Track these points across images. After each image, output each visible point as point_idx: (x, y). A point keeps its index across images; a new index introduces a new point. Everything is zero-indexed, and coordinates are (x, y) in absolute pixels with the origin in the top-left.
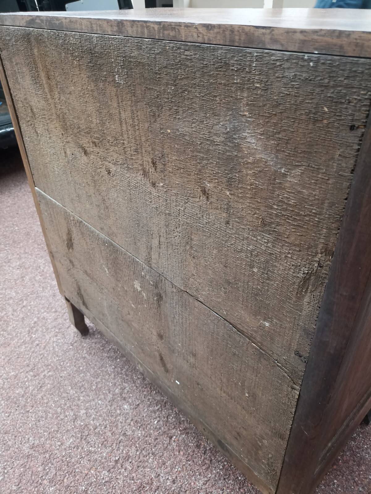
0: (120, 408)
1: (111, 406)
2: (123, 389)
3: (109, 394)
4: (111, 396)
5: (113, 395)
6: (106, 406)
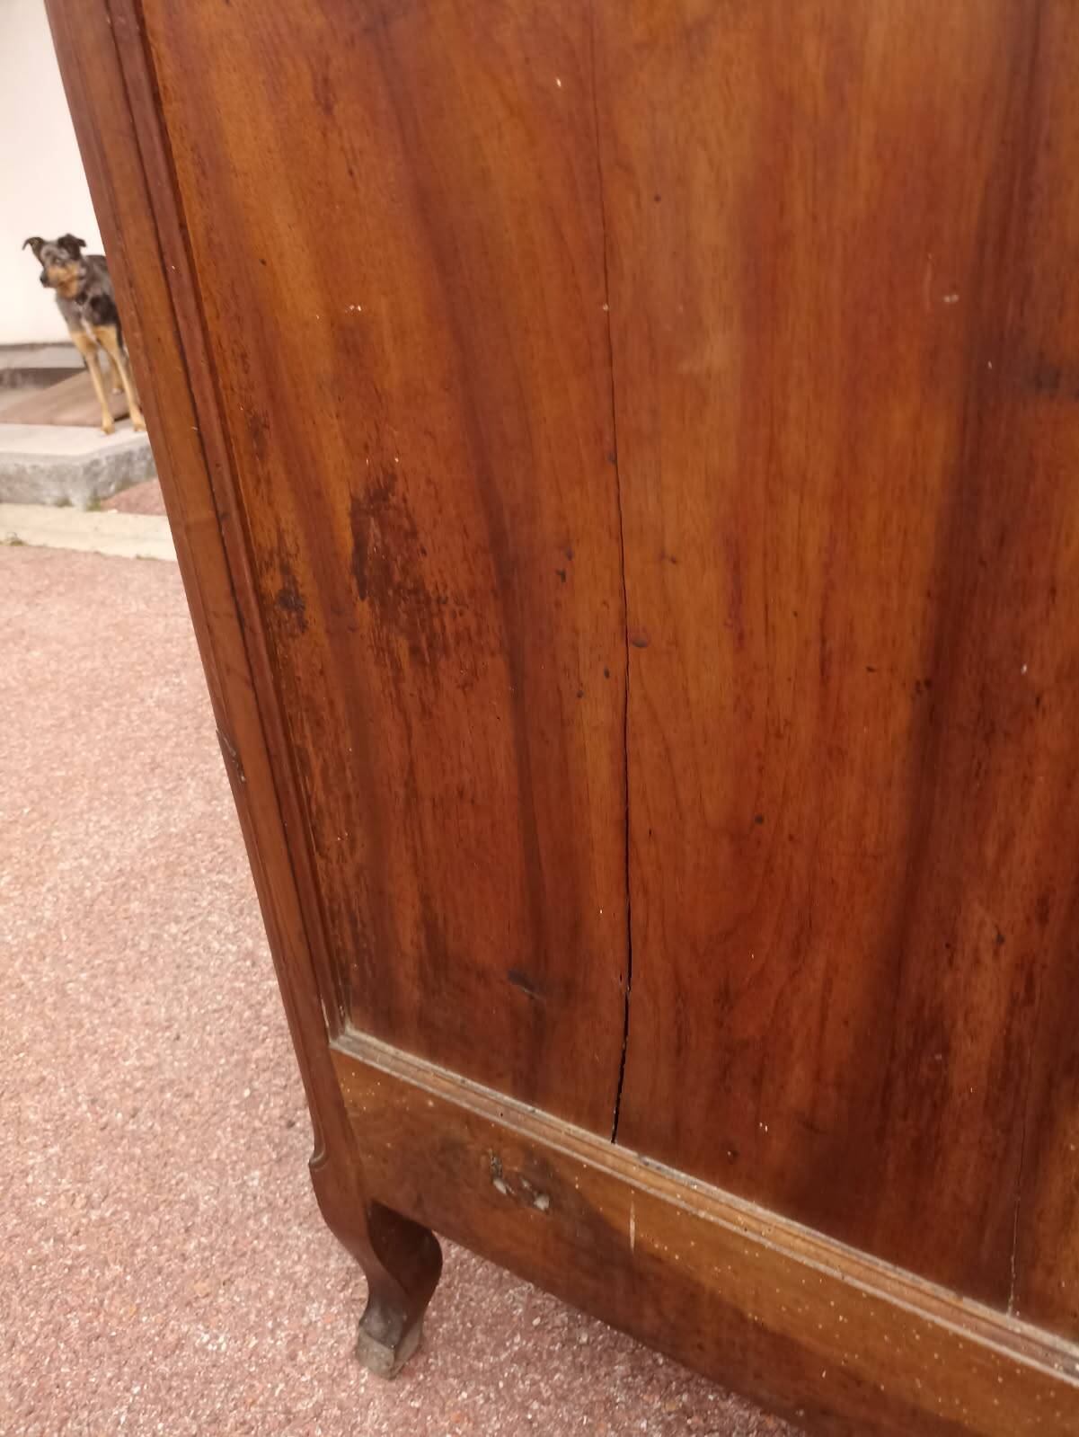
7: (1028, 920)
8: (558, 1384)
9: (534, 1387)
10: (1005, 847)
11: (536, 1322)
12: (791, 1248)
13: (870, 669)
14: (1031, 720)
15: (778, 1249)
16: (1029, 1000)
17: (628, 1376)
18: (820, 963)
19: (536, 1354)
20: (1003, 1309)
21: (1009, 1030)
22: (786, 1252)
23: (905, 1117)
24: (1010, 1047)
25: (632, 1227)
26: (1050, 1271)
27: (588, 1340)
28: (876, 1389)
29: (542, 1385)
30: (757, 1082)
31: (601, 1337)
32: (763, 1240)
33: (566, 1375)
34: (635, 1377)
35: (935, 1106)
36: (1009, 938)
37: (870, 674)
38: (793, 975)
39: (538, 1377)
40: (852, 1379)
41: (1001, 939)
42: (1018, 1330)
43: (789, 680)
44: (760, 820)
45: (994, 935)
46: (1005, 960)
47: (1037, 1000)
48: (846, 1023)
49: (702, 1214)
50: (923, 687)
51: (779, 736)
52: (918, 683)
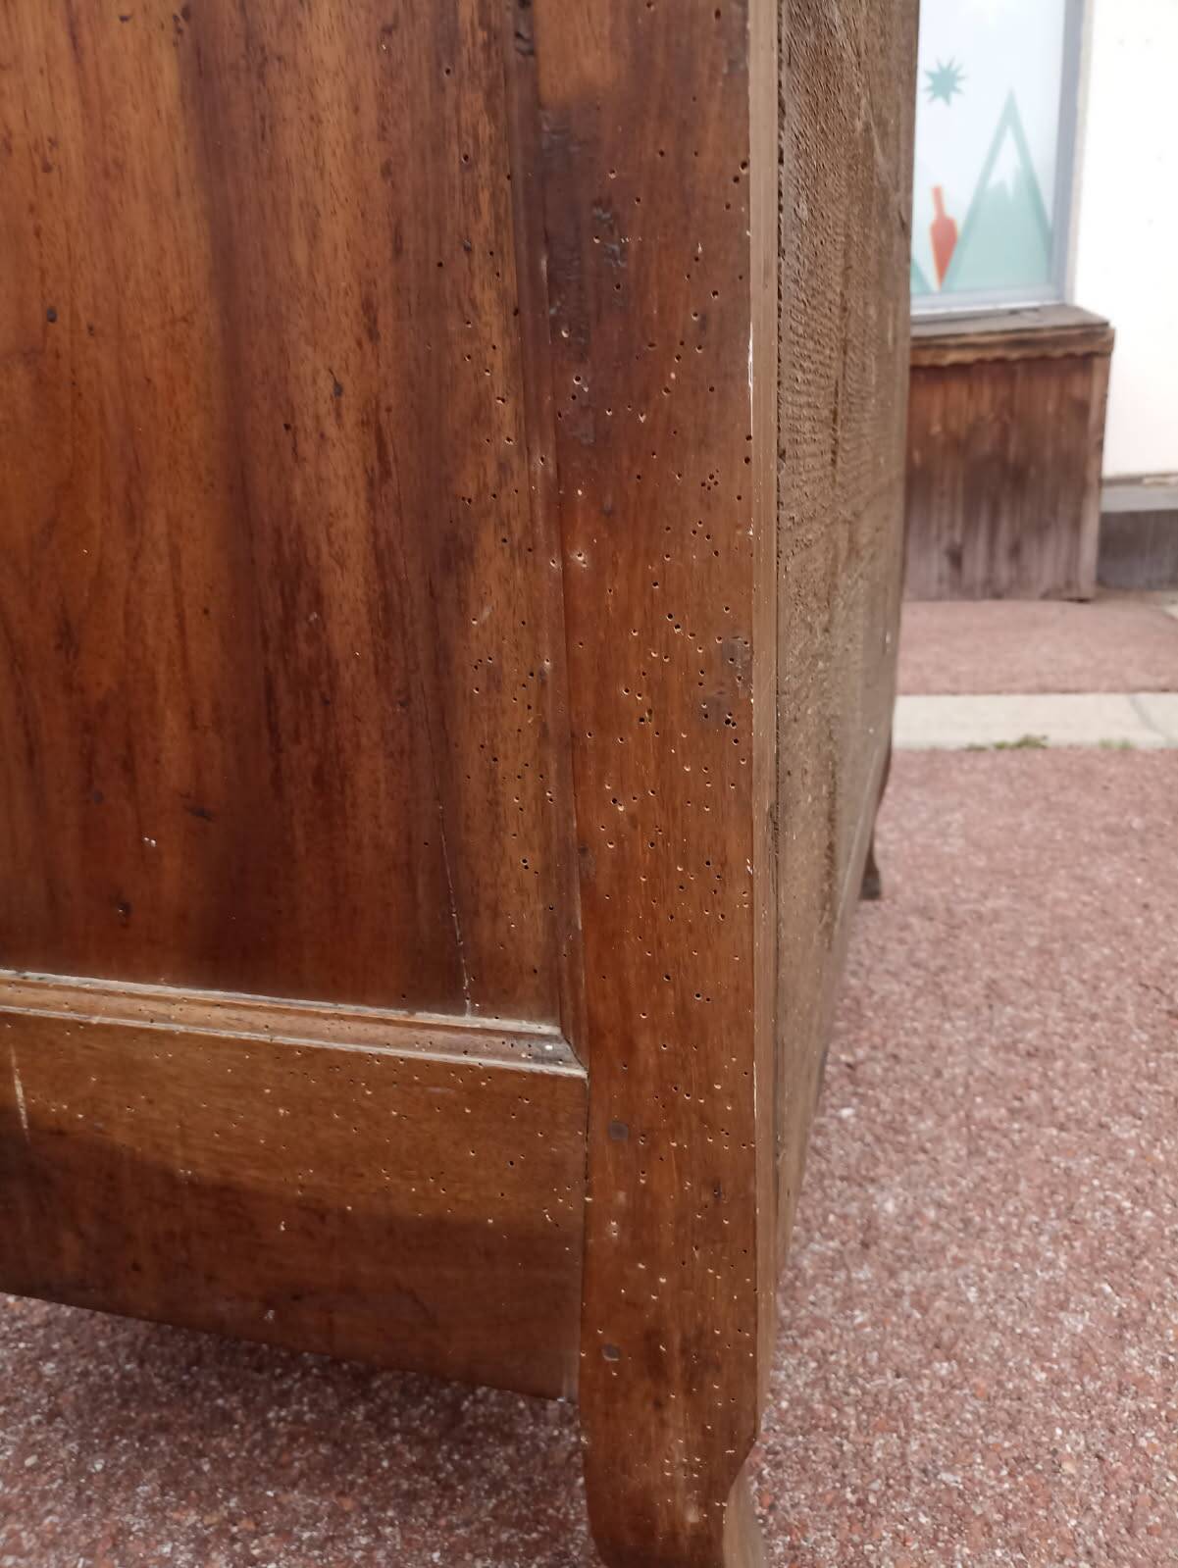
0: (912, 1218)
1: (943, 1249)
2: (837, 1262)
3: (909, 1289)
4: (905, 1276)
5: (893, 1274)
6: (957, 1262)
7: (360, 344)
8: (49, 1528)
9: (11, 1541)
10: (314, 237)
11: (30, 1461)
12: (207, 1024)
13: (124, 19)
14: (300, 25)
15: (191, 1030)
16: (386, 473)
17: (154, 1496)
18: (159, 526)
19: (22, 1500)
20: (460, 1010)
21: (375, 532)
22: (202, 1031)
23: (297, 739)
24: (381, 559)
25: (19, 1091)
26: (495, 914)
27: (105, 1467)
28: (344, 1214)
29: (24, 1534)
30: (128, 767)
31: (124, 1459)
32: (174, 1027)
33: (62, 1515)
34: (164, 1494)
35: (326, 703)
36: (346, 381)
37: (125, 24)
38: (136, 557)
39: (18, 1527)
40: (314, 1212)
41: (339, 390)
42: (478, 1026)
43: (42, 72)
44: (52, 317)
45: (330, 384)
46: (350, 418)
47: (393, 469)
48: (206, 612)
49: (95, 1020)
50: (182, 24)
51: (47, 169)
52: (175, 18)
